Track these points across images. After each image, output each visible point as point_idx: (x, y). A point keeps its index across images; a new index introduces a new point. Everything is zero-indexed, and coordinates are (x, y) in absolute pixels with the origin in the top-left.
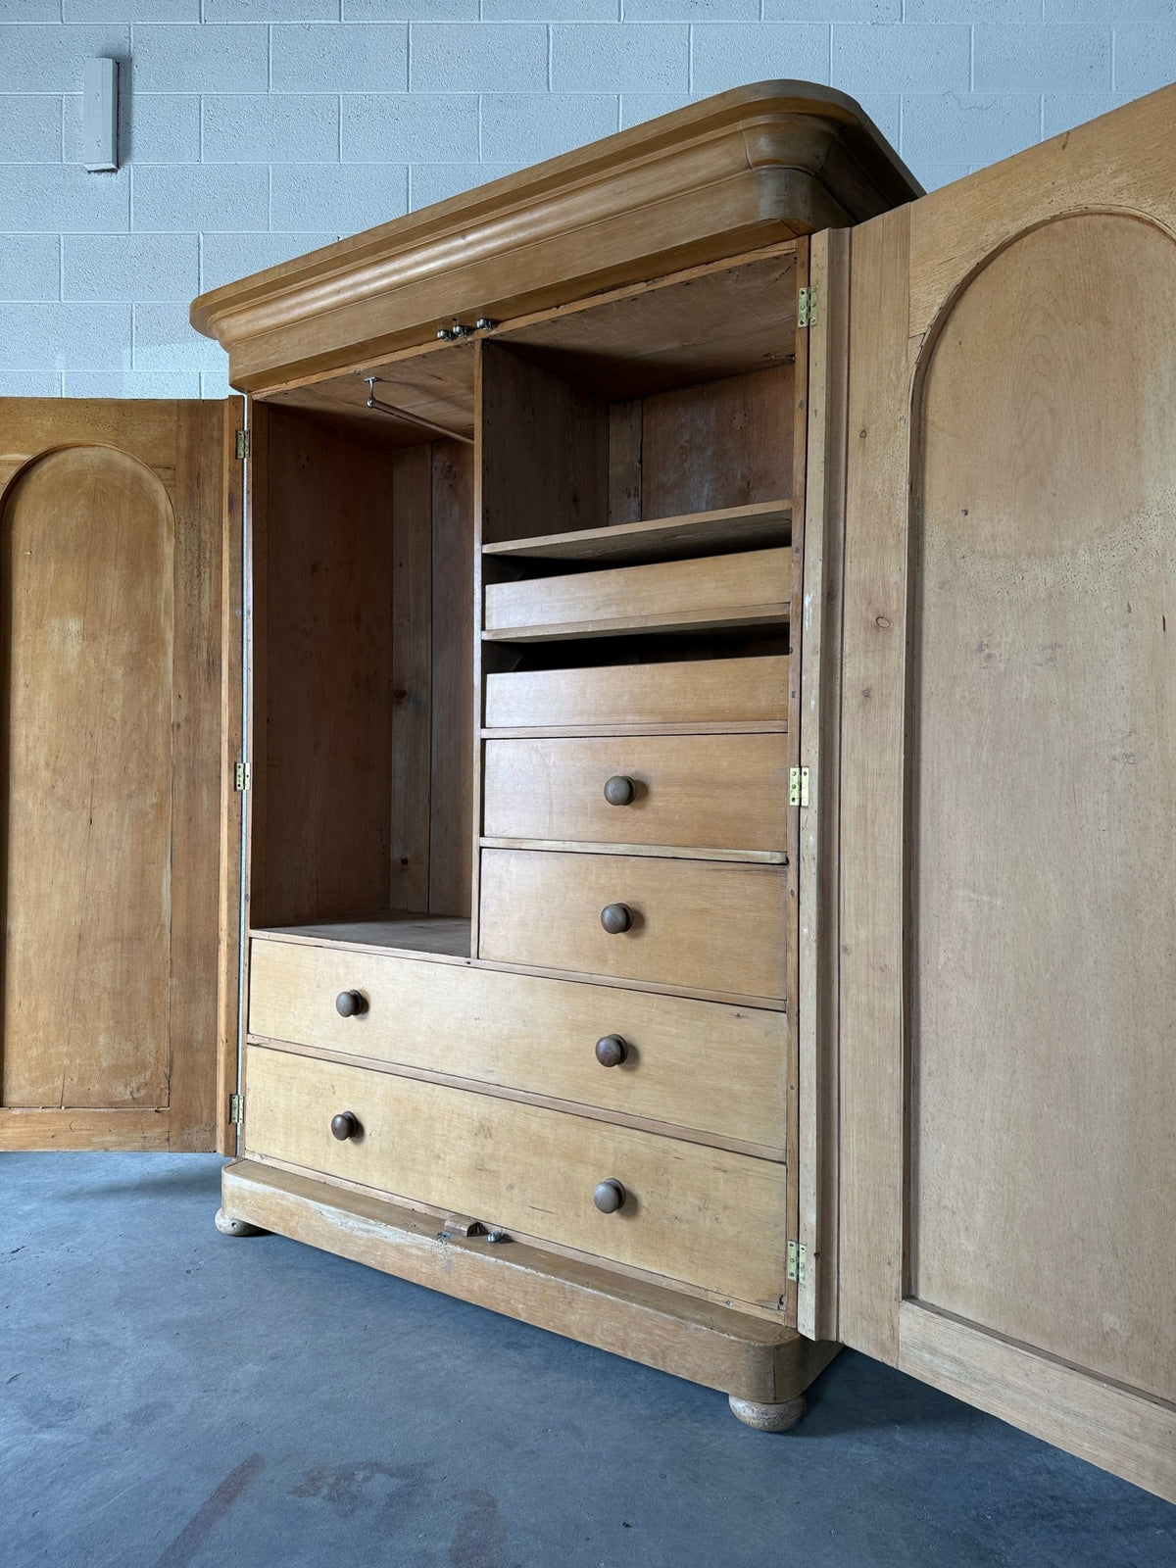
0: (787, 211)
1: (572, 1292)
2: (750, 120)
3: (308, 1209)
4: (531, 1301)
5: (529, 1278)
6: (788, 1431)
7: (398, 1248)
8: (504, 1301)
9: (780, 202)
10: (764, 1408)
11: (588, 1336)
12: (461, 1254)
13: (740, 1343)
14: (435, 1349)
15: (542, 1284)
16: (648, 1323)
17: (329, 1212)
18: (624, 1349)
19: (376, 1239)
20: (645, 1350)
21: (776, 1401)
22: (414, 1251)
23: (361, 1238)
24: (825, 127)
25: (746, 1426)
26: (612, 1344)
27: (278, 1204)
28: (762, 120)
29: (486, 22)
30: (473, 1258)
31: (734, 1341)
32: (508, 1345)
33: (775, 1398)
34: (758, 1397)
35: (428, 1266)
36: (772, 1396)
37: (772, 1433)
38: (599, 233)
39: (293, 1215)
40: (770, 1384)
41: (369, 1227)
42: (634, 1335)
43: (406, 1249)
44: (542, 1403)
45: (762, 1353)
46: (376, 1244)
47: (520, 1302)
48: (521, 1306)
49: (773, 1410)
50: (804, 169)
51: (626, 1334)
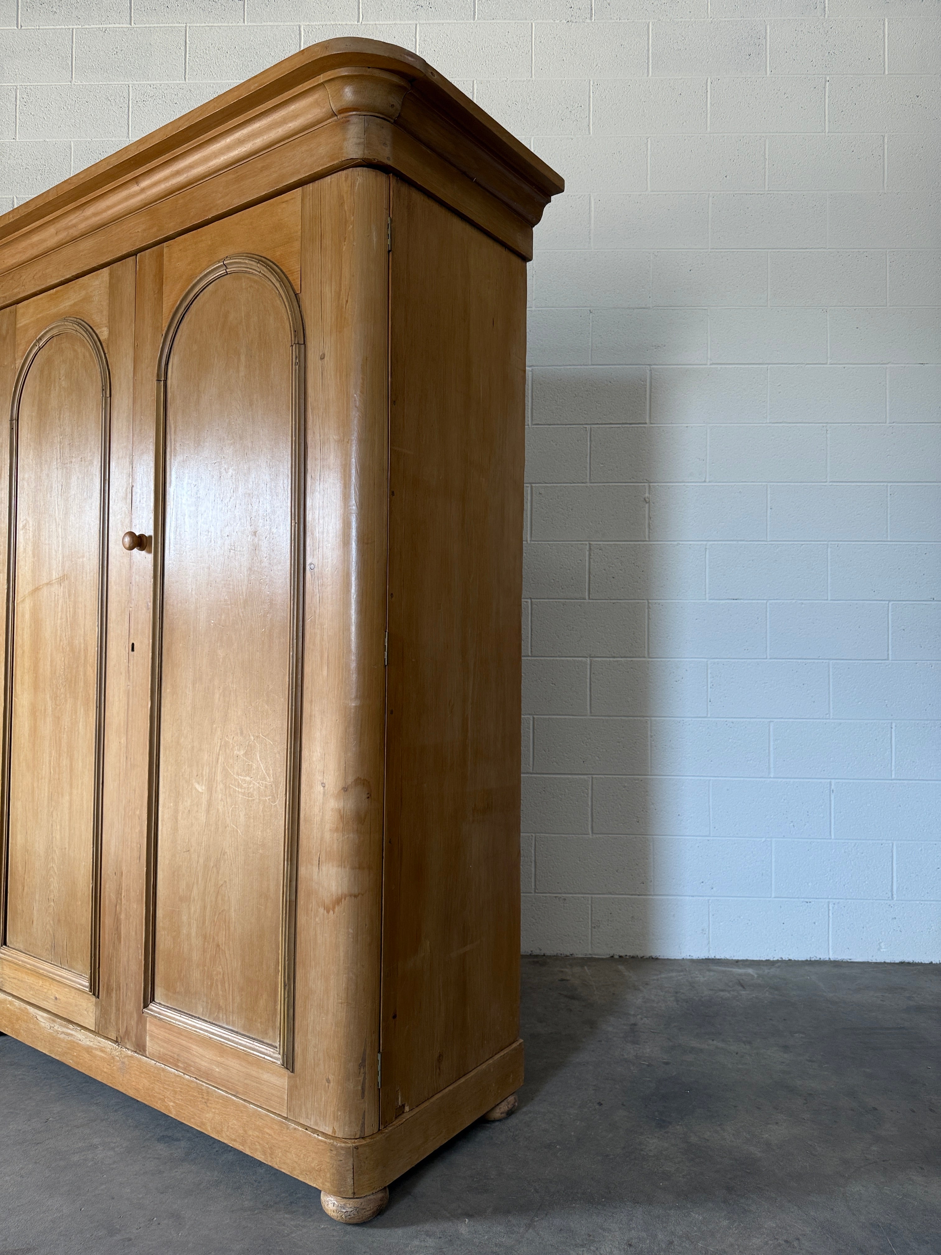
0: (366, 151)
1: (208, 1093)
2: (329, 73)
3: (28, 1013)
4: (179, 1099)
5: (178, 1079)
6: (362, 1224)
7: (88, 1050)
8: (160, 1099)
9: (359, 144)
10: (343, 1202)
11: (218, 1132)
12: (132, 1057)
13: (325, 1142)
14: (96, 1141)
15: (187, 1085)
16: (259, 1123)
17: (42, 1017)
18: (243, 1146)
19: (74, 1042)
20: (258, 1147)
21: (355, 1196)
22: (99, 1053)
23: (63, 1041)
24: (395, 79)
25: (331, 1219)
26: (235, 1140)
27: (8, 1009)
28: (343, 72)
29: (249, 24)
30: (139, 1061)
31: (321, 1141)
32: (161, 1139)
33: (354, 1193)
34: (338, 1193)
35: (108, 1067)
36: (351, 1192)
37: (350, 1224)
38: (234, 176)
39: (18, 1019)
40: (350, 1181)
41: (69, 1031)
42: (250, 1133)
43: (94, 1051)
44: (162, 1193)
45: (343, 1152)
46: (74, 1045)
47: (171, 1101)
48: (172, 1104)
49: (350, 1206)
50: (381, 116)
51: (245, 1131)
